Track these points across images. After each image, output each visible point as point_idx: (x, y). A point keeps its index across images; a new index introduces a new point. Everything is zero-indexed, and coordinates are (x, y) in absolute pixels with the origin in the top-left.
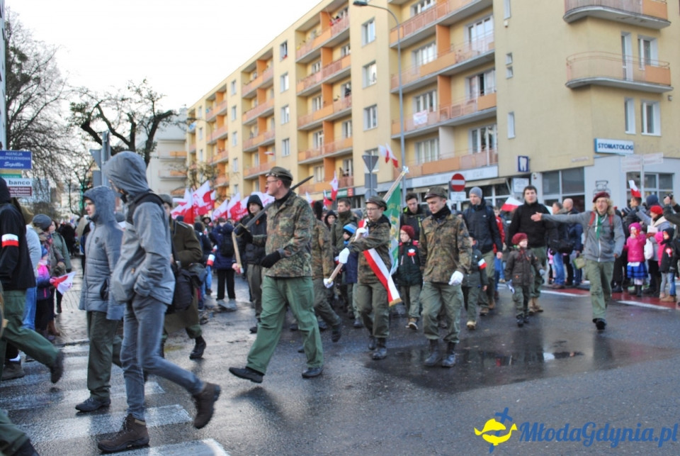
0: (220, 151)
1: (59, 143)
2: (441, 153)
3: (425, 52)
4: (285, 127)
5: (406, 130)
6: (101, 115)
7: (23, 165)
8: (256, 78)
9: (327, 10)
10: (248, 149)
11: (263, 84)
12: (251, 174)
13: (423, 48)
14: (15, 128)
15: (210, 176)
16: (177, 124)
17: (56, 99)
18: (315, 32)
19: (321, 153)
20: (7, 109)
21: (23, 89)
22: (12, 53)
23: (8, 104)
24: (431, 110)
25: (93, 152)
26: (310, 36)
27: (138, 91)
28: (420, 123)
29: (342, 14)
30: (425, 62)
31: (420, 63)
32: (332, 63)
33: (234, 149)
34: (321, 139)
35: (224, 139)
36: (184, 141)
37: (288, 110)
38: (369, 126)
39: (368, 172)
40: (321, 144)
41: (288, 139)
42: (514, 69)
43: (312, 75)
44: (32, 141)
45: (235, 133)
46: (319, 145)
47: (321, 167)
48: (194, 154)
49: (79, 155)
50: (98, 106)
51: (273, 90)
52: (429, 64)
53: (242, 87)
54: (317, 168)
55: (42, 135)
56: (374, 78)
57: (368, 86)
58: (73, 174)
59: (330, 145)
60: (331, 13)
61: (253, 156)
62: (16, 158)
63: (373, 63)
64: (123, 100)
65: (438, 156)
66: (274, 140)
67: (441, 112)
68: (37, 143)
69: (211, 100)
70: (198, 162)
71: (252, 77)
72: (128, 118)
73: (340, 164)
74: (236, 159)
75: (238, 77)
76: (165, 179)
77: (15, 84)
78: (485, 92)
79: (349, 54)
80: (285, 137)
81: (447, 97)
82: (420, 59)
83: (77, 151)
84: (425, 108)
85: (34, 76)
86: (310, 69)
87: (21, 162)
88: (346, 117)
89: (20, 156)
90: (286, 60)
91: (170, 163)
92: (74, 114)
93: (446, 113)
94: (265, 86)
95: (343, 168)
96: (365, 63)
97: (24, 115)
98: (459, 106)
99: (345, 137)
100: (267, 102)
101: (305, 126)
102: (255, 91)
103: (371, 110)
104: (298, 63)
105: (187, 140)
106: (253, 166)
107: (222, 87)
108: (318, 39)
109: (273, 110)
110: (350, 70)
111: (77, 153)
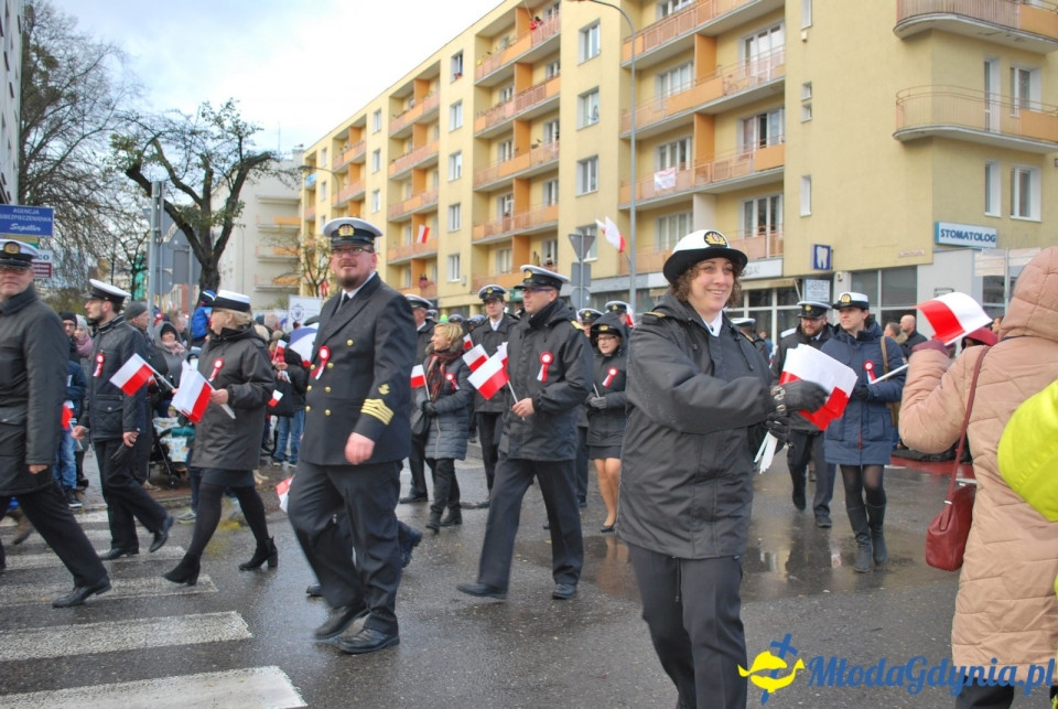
1: (101, 197)
3: (677, 76)
4: (454, 186)
5: (641, 198)
6: (159, 156)
7: (39, 229)
8: (412, 107)
9: (526, 6)
10: (396, 218)
11: (422, 118)
12: (400, 257)
13: (673, 71)
14: (33, 173)
17: (100, 129)
18: (507, 39)
19: (508, 229)
20: (23, 142)
21: (49, 110)
22: (33, 55)
23: (24, 134)
24: (683, 168)
26: (498, 45)
28: (664, 187)
29: (550, 12)
30: (677, 91)
31: (669, 93)
32: (531, 88)
33: (375, 218)
34: (510, 205)
35: (360, 201)
36: (298, 202)
37: (459, 160)
38: (585, 189)
39: (578, 261)
41: (458, 205)
42: (814, 108)
43: (499, 106)
44: (61, 194)
45: (376, 192)
46: (506, 215)
47: (508, 251)
48: (312, 223)
49: (130, 217)
51: (438, 127)
52: (682, 93)
53: (390, 121)
54: (501, 252)
55: (76, 185)
56: (596, 116)
57: (586, 127)
58: (119, 245)
59: (522, 216)
60: (532, 11)
61: (404, 231)
62: (30, 218)
63: (595, 91)
66: (436, 205)
67: (698, 171)
68: (68, 196)
69: (341, 140)
70: (317, 237)
71: (406, 106)
72: (200, 161)
73: (537, 248)
75: (385, 105)
76: (265, 261)
77: (37, 102)
78: (768, 142)
79: (558, 75)
80: (454, 202)
81: (709, 149)
82: (669, 87)
83: (127, 211)
84: (673, 164)
85: (66, 92)
86: (497, 98)
87: (37, 224)
88: (549, 175)
89: (35, 215)
90: (460, 81)
91: (272, 236)
93: (705, 172)
94: (425, 121)
95: (539, 253)
96: (584, 89)
97: (49, 152)
98: (727, 163)
99: (546, 204)
100: (429, 145)
101: (484, 186)
102: (410, 127)
103: (588, 163)
104: (479, 87)
105: (303, 201)
106: (403, 245)
107: (358, 121)
108: (510, 50)
109: (436, 157)
110: (557, 101)
111: (129, 214)
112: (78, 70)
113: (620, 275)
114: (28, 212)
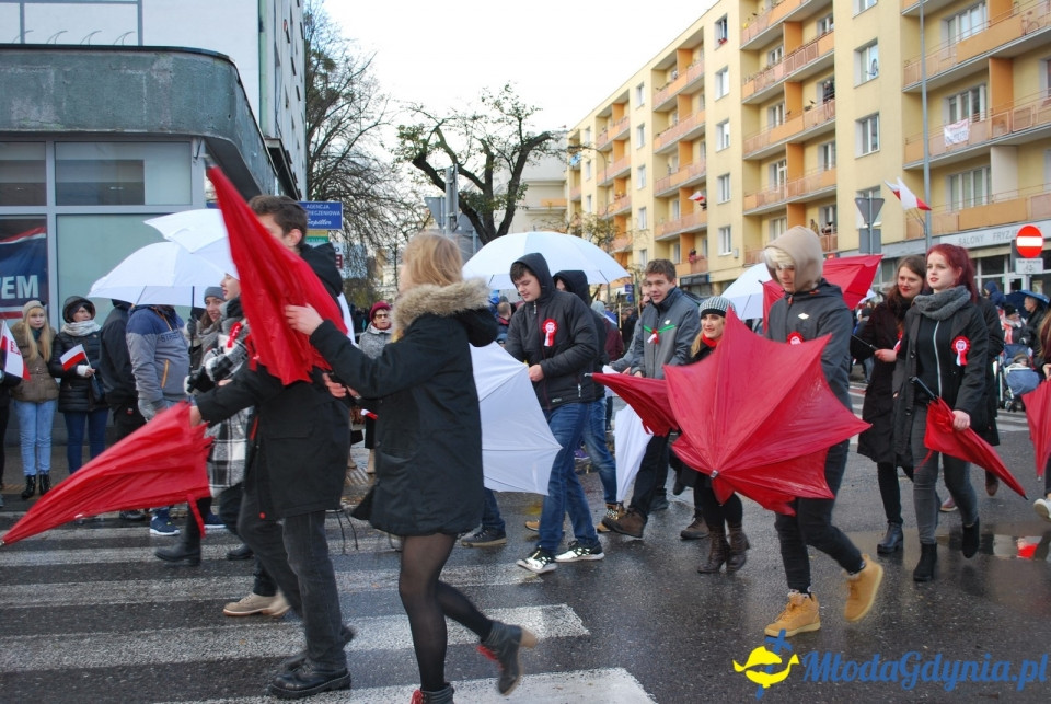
0: (618, 197)
1: (379, 189)
2: (993, 192)
3: (965, 19)
4: (723, 156)
5: (930, 155)
6: (442, 144)
7: (330, 223)
8: (675, 78)
10: (663, 192)
11: (688, 88)
12: (668, 232)
13: (961, 14)
14: (319, 170)
15: (602, 236)
16: (557, 153)
17: (377, 124)
19: (782, 197)
20: (308, 141)
21: (329, 112)
22: (313, 58)
23: (309, 133)
24: (976, 119)
25: (430, 201)
26: (763, 6)
27: (498, 104)
28: (956, 141)
30: (966, 35)
31: (957, 39)
32: (802, 47)
33: (641, 194)
34: (782, 172)
35: (625, 178)
36: (563, 182)
37: (727, 127)
38: (865, 149)
39: (866, 226)
40: (782, 182)
41: (728, 175)
43: (768, 69)
44: (342, 188)
45: (642, 168)
46: (779, 183)
47: (782, 220)
48: (577, 203)
49: (408, 206)
50: (437, 130)
51: (703, 96)
52: (973, 38)
53: (654, 95)
54: (775, 221)
55: (356, 179)
56: (875, 70)
57: (865, 83)
58: (401, 235)
59: (797, 184)
61: (671, 204)
62: (321, 213)
63: (873, 43)
64: (475, 118)
65: (988, 197)
66: (705, 177)
67: (994, 121)
68: (349, 190)
69: (605, 117)
70: (584, 215)
71: (669, 78)
72: (482, 147)
73: (814, 214)
74: (643, 209)
75: (647, 78)
77: (318, 104)
79: (831, 31)
80: (722, 173)
81: (1006, 95)
82: (957, 33)
83: (405, 201)
84: (964, 115)
85: (345, 91)
86: (765, 60)
87: (328, 218)
88: (825, 137)
89: (326, 210)
90: (726, 46)
91: (542, 218)
92: (403, 143)
93: (1003, 122)
94: (690, 91)
95: (816, 221)
96: (860, 44)
97: (331, 149)
98: (1029, 109)
99: (823, 168)
100: (694, 116)
101: (755, 153)
102: (674, 99)
103: (869, 122)
104: (744, 50)
105: (568, 181)
106: (671, 220)
107: (622, 96)
108: (778, 9)
109: (703, 128)
110: (832, 57)
111: (405, 204)
112: (355, 71)
113: (909, 240)
114: (319, 207)
